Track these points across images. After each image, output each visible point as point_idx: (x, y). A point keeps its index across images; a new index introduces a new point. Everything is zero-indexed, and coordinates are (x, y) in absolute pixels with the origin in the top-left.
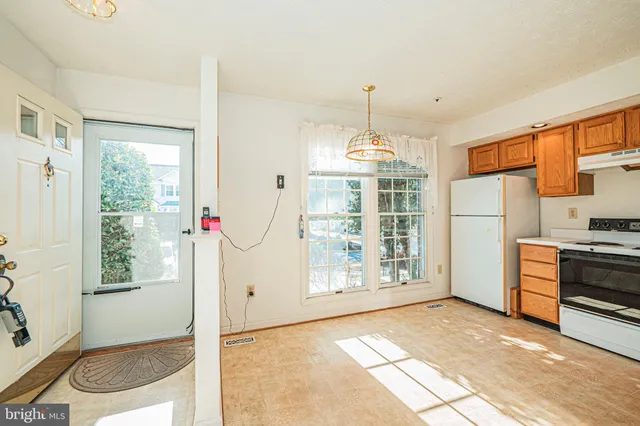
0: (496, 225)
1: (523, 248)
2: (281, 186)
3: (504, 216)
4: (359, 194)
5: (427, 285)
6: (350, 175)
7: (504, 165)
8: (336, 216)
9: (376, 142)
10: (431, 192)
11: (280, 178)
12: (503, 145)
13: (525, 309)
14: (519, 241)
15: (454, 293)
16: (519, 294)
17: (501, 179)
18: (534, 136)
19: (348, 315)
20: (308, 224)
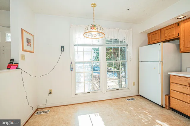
0: (158, 66)
1: (171, 77)
2: (62, 50)
3: (162, 62)
4: (98, 53)
5: (128, 90)
6: (93, 45)
7: (163, 39)
8: (88, 62)
9: (93, 28)
10: (130, 52)
11: (62, 47)
12: (163, 30)
13: (172, 106)
14: (169, 73)
15: (140, 94)
16: (169, 98)
17: (161, 45)
18: (178, 24)
19: (92, 102)
20: (75, 66)
